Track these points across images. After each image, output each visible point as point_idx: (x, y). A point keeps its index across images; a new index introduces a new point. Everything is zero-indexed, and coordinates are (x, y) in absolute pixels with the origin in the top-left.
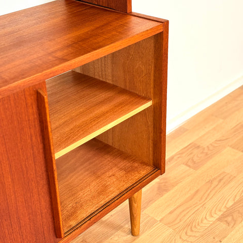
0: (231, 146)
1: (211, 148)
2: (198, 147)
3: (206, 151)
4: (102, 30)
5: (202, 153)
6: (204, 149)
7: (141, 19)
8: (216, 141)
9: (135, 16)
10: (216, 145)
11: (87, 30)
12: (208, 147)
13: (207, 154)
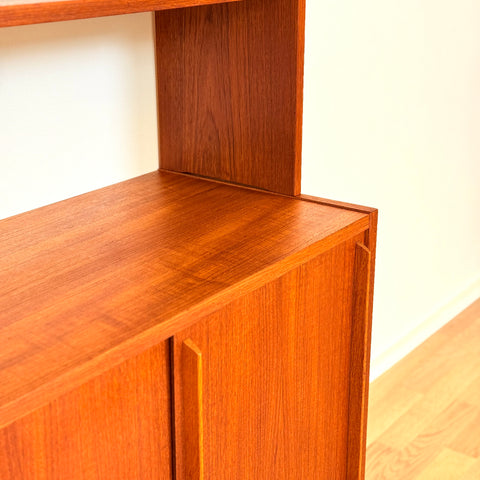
0: (450, 446)
1: (414, 452)
2: (389, 450)
3: (405, 458)
4: (261, 227)
5: (399, 461)
6: (400, 454)
7: (325, 207)
8: (419, 436)
9: (305, 200)
10: (421, 445)
11: (234, 229)
12: (407, 449)
13: (408, 465)
